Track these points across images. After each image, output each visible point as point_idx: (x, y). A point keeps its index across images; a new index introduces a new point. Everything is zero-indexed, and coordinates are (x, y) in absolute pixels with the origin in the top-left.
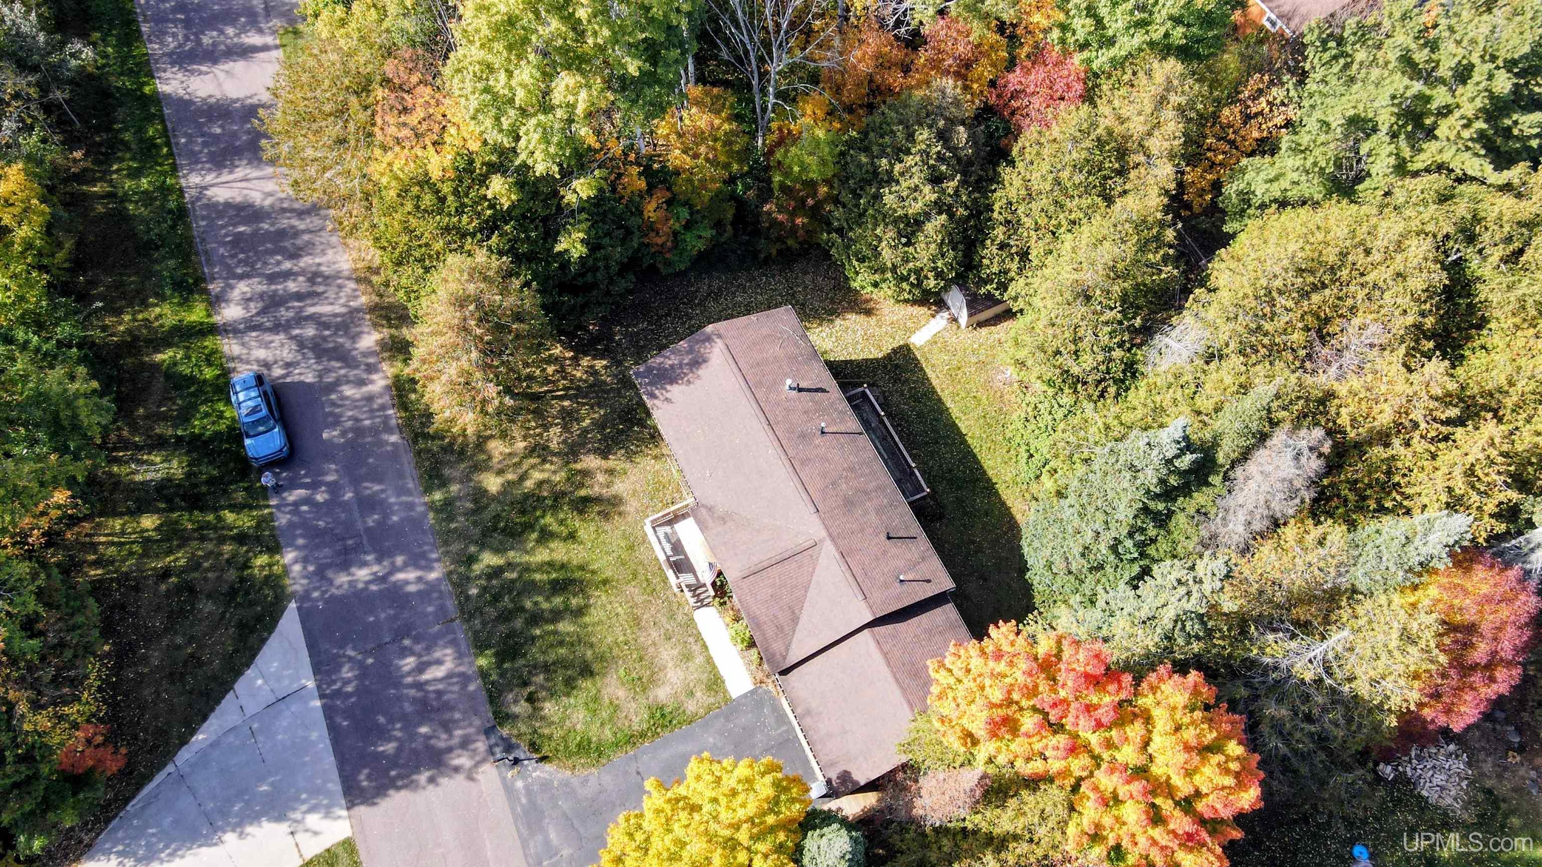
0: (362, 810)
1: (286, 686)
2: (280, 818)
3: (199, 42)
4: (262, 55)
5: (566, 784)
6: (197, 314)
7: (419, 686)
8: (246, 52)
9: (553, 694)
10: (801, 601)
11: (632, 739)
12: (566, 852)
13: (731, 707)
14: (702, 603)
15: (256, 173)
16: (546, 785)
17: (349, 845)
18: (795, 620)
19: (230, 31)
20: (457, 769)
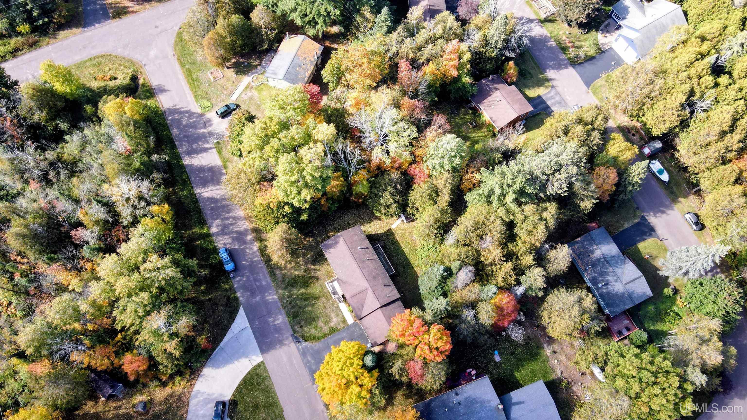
0: (265, 355)
1: (243, 327)
2: (247, 357)
3: (192, 147)
4: (210, 151)
5: (311, 346)
6: (205, 231)
7: (275, 325)
8: (205, 150)
9: (306, 326)
10: (364, 302)
11: (325, 335)
12: (312, 362)
13: (348, 327)
14: (340, 302)
15: (214, 188)
16: (306, 347)
17: (262, 362)
18: (363, 307)
19: (200, 143)
20: (286, 344)
